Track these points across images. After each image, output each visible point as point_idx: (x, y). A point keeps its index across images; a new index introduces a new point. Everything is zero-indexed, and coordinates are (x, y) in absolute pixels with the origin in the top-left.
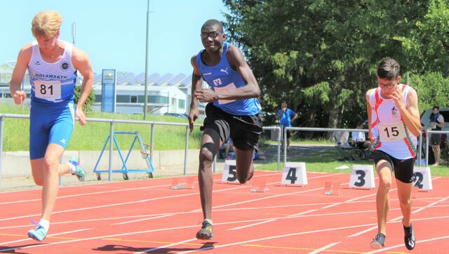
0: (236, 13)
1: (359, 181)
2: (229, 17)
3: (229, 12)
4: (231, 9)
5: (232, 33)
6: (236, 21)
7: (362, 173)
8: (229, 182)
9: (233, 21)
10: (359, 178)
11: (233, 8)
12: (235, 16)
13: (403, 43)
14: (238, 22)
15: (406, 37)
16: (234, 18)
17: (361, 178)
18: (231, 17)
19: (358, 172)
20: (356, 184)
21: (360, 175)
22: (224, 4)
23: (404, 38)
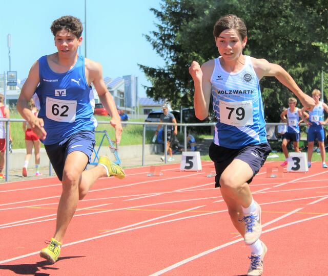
0: (167, 24)
1: (295, 166)
2: (161, 28)
3: (160, 23)
4: (162, 20)
5: (164, 41)
6: (168, 30)
7: (297, 160)
8: (186, 170)
9: (164, 31)
10: (295, 164)
11: (163, 19)
12: (166, 26)
13: (321, 48)
14: (169, 31)
15: (323, 42)
16: (165, 28)
17: (297, 163)
18: (162, 27)
19: (294, 159)
20: (293, 168)
21: (295, 161)
22: (156, 16)
23: (321, 43)
